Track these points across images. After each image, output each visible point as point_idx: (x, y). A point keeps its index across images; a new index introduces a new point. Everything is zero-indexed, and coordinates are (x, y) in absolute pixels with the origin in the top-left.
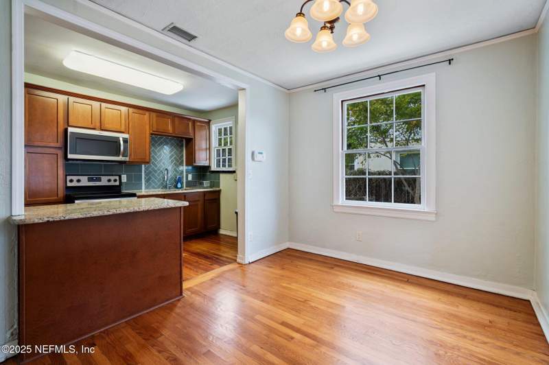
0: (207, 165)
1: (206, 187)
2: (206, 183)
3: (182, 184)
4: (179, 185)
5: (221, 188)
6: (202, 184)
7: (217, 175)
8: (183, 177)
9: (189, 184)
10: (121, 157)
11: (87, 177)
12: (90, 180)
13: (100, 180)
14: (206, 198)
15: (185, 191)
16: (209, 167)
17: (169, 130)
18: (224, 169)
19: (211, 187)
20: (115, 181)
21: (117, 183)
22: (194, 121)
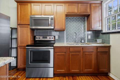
0: (101, 29)
1: (99, 43)
2: (99, 41)
3: (85, 41)
4: (83, 41)
5: (111, 44)
6: (96, 41)
7: (107, 35)
8: (85, 37)
9: (89, 41)
10: (50, 27)
11: (42, 37)
12: (43, 38)
13: (46, 38)
14: (98, 51)
15: (86, 45)
16: (101, 30)
17: (75, 11)
18: (114, 31)
19: (103, 43)
20: (52, 38)
21: (53, 39)
22: (91, 4)
